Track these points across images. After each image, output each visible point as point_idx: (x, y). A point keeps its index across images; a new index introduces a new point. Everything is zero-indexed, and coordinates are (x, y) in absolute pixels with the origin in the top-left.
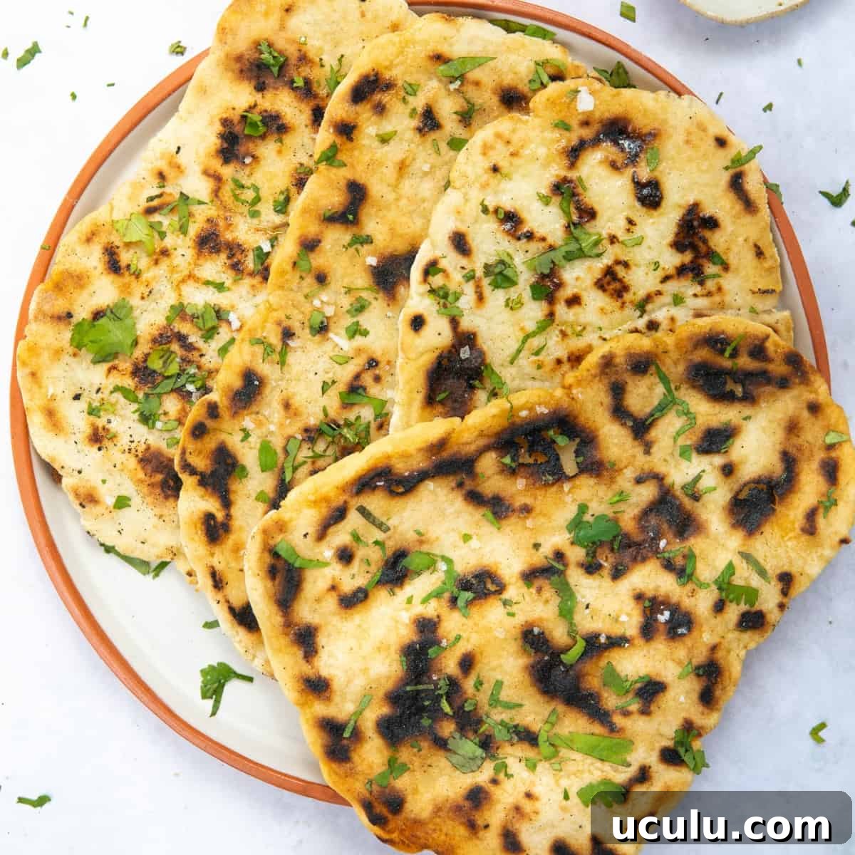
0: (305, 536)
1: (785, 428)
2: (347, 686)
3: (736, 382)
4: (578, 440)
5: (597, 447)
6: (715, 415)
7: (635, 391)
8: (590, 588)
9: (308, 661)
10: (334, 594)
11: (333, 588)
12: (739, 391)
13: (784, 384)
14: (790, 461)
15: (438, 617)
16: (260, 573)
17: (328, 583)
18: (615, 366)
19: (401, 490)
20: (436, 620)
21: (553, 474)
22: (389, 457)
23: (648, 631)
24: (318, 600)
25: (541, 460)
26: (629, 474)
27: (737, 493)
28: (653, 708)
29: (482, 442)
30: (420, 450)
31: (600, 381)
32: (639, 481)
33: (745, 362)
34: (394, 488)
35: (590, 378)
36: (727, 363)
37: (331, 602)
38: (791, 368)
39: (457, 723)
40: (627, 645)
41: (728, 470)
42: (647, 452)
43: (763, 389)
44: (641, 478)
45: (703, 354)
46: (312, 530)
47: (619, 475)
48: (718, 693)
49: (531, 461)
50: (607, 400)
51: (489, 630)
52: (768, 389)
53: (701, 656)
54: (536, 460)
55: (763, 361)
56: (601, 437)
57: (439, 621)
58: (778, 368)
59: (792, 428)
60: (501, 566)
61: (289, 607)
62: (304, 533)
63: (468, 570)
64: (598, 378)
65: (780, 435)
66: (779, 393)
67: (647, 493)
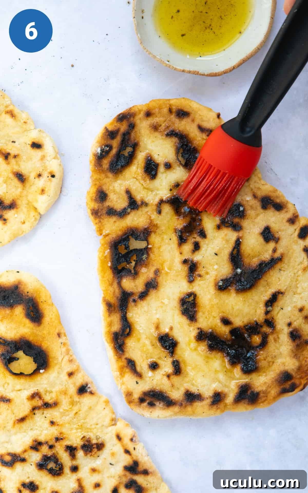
0: (137, 383)
1: (154, 131)
2: (221, 384)
3: (125, 150)
4: (130, 237)
5: (137, 229)
6: (138, 164)
7: (114, 203)
8: (206, 250)
9: (203, 400)
10: (172, 377)
11: (168, 376)
12: (129, 149)
13: (132, 126)
14: (172, 134)
15: (198, 329)
16: (150, 411)
17: (165, 378)
18: (98, 209)
19: (128, 330)
20: (199, 331)
21: (143, 254)
22: (109, 332)
23: (236, 227)
24: (173, 386)
25: (135, 258)
26: (154, 216)
27: (181, 164)
28: (277, 236)
29: (115, 285)
30: (109, 316)
31: (103, 219)
32: (160, 212)
33: (116, 143)
34: (126, 333)
35: (100, 224)
36: (114, 151)
37: (175, 379)
38: (125, 120)
39: (255, 334)
40: (241, 240)
41: (168, 166)
42: (146, 205)
43: (132, 137)
44: (159, 212)
45: (106, 163)
46: (135, 379)
47: (153, 222)
48: (278, 201)
49: (133, 263)
50: (114, 219)
51: (212, 306)
52: (133, 135)
53: (257, 204)
54: (134, 261)
55: (118, 134)
56: (132, 226)
57: (201, 329)
58: (124, 127)
59: (155, 128)
60: (182, 291)
61: (172, 401)
62: (136, 383)
63: (179, 308)
64: (101, 220)
65: (157, 134)
66: (136, 129)
67: (167, 209)
